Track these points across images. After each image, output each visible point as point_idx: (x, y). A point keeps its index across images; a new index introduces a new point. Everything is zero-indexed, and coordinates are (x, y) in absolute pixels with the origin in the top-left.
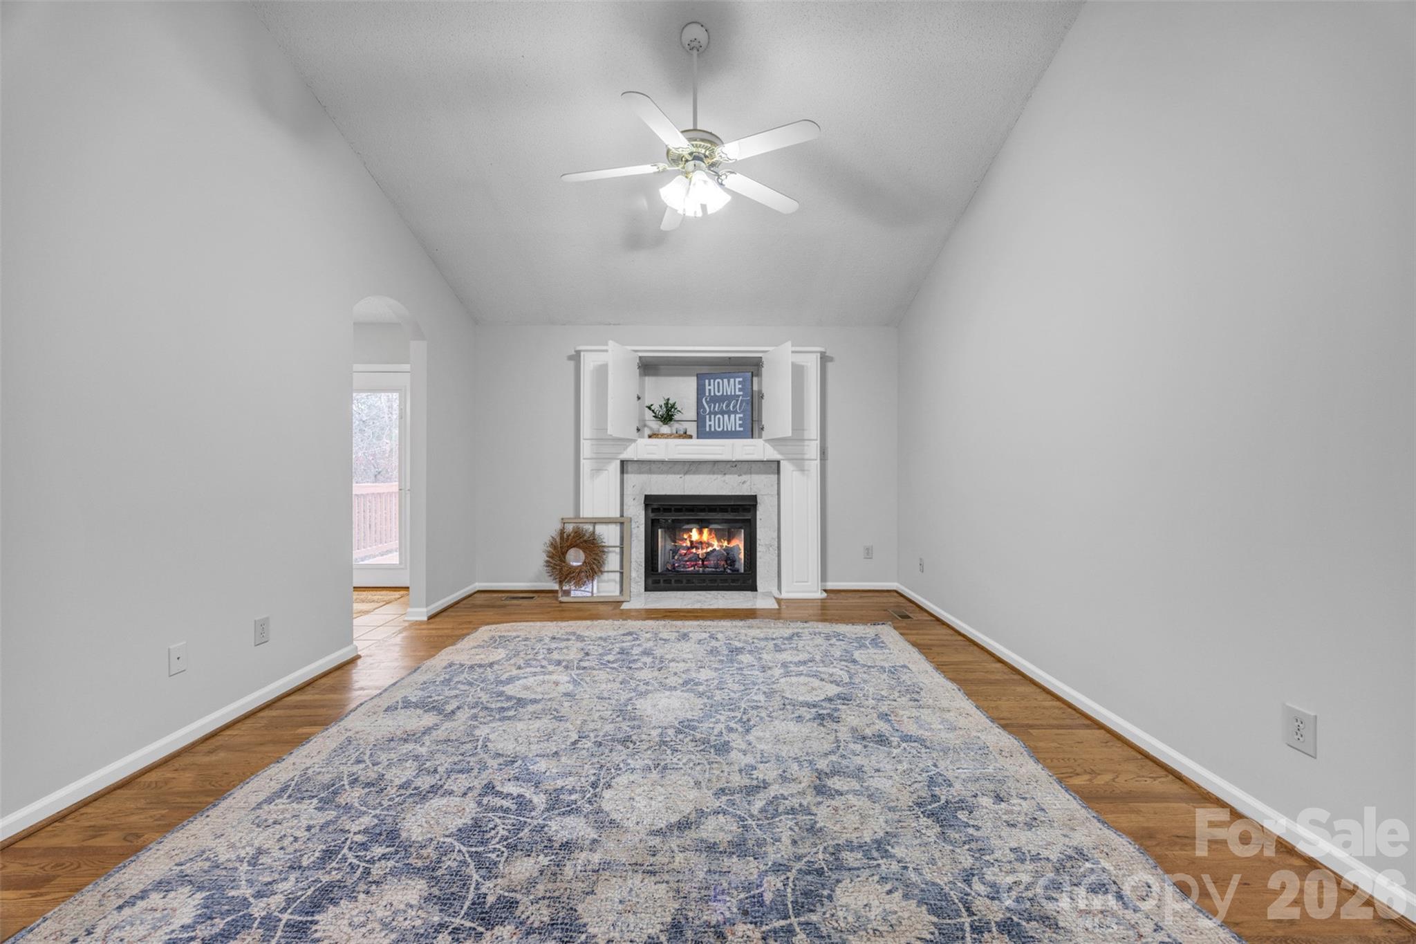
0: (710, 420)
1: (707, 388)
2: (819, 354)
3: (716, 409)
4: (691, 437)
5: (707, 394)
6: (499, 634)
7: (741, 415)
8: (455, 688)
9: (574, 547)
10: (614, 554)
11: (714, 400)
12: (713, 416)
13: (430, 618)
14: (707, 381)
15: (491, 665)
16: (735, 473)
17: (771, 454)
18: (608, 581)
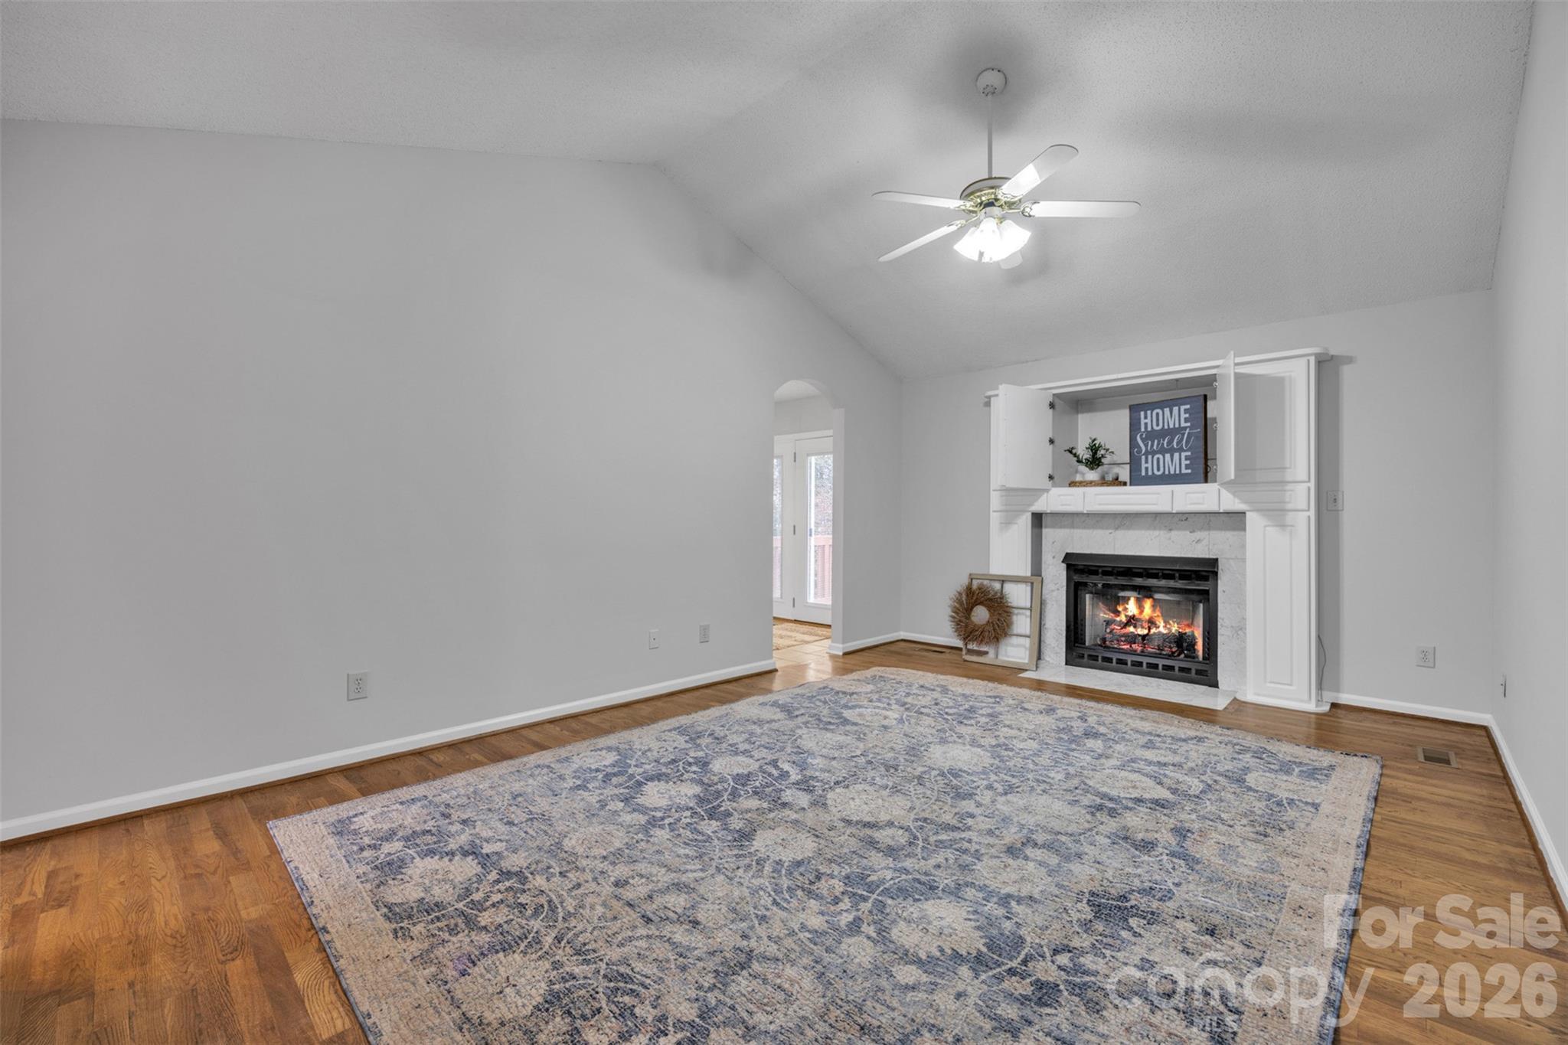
0: (1146, 462)
1: (1143, 421)
2: (1312, 359)
3: (1155, 448)
4: (1125, 484)
5: (1143, 429)
6: (880, 674)
7: (1189, 453)
8: (814, 703)
9: (979, 604)
10: (1023, 617)
11: (1151, 435)
12: (1150, 457)
13: (845, 654)
14: (1142, 413)
15: (852, 694)
16: (1185, 529)
17: (1230, 502)
18: (1018, 646)
